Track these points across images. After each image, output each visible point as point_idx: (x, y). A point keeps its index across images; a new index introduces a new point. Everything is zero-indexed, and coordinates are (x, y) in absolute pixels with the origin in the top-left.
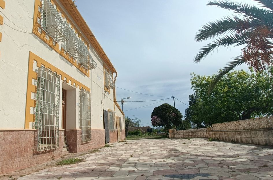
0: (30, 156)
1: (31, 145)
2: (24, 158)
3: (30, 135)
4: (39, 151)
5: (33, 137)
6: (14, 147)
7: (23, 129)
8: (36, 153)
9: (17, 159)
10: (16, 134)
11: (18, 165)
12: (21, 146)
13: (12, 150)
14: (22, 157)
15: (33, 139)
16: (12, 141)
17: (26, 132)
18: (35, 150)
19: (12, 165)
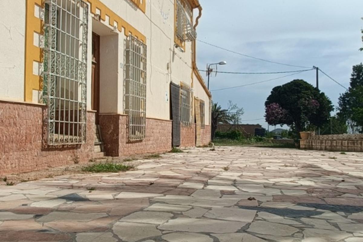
0: (37, 151)
1: (38, 133)
2: (25, 152)
3: (35, 114)
4: (51, 144)
5: (40, 119)
6: (8, 131)
7: (22, 101)
8: (47, 148)
9: (14, 154)
10: (10, 108)
11: (15, 164)
12: (20, 131)
13: (5, 137)
14: (23, 151)
15: (40, 121)
16: (4, 121)
17: (29, 107)
18: (45, 142)
19: (5, 163)
